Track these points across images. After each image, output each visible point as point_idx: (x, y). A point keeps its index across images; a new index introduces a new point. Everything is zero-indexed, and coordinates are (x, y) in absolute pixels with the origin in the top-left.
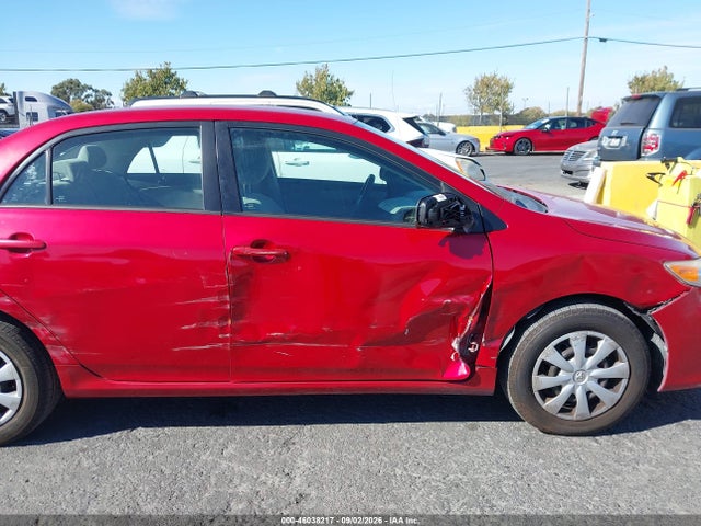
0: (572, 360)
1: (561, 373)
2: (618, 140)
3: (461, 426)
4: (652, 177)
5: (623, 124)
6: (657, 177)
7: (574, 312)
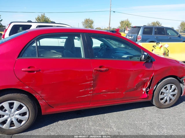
0: (167, 91)
1: (165, 94)
2: (131, 37)
3: (141, 109)
4: (153, 46)
5: (132, 33)
6: (154, 47)
7: (168, 80)
